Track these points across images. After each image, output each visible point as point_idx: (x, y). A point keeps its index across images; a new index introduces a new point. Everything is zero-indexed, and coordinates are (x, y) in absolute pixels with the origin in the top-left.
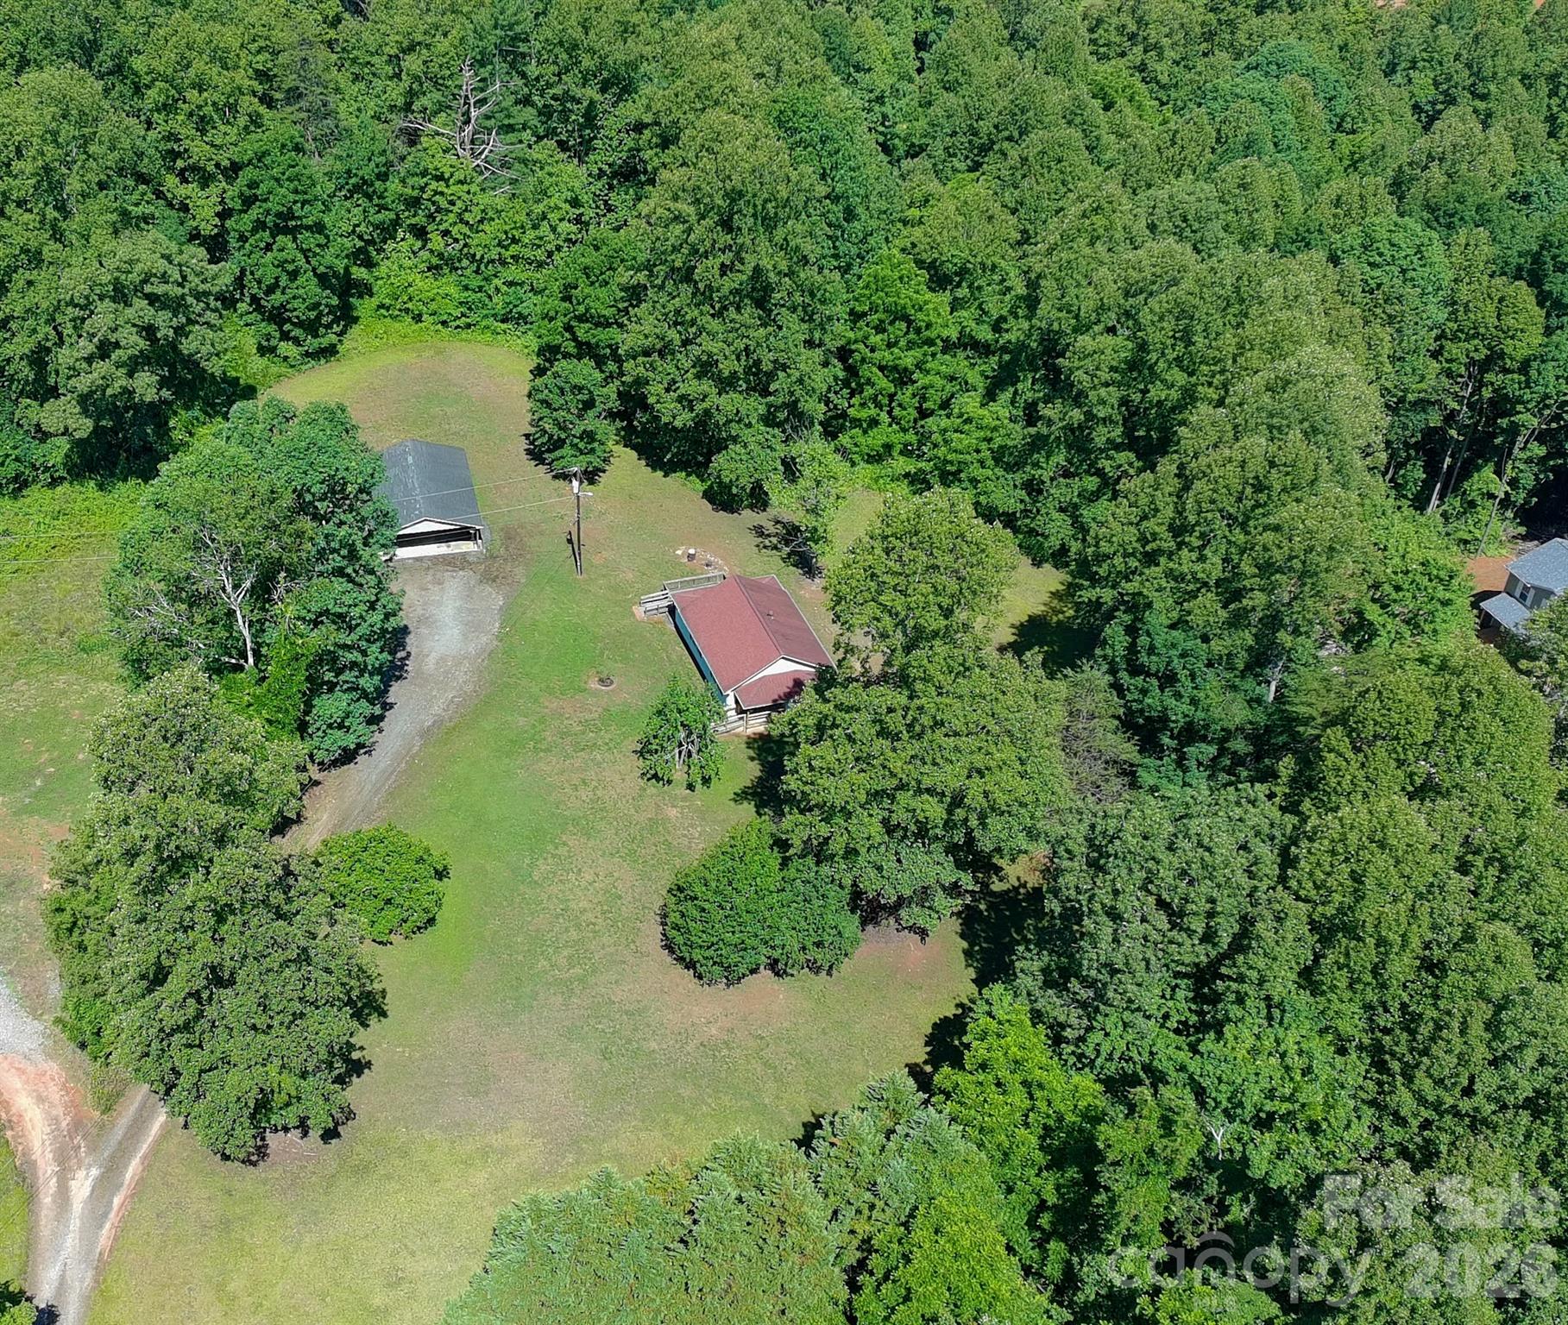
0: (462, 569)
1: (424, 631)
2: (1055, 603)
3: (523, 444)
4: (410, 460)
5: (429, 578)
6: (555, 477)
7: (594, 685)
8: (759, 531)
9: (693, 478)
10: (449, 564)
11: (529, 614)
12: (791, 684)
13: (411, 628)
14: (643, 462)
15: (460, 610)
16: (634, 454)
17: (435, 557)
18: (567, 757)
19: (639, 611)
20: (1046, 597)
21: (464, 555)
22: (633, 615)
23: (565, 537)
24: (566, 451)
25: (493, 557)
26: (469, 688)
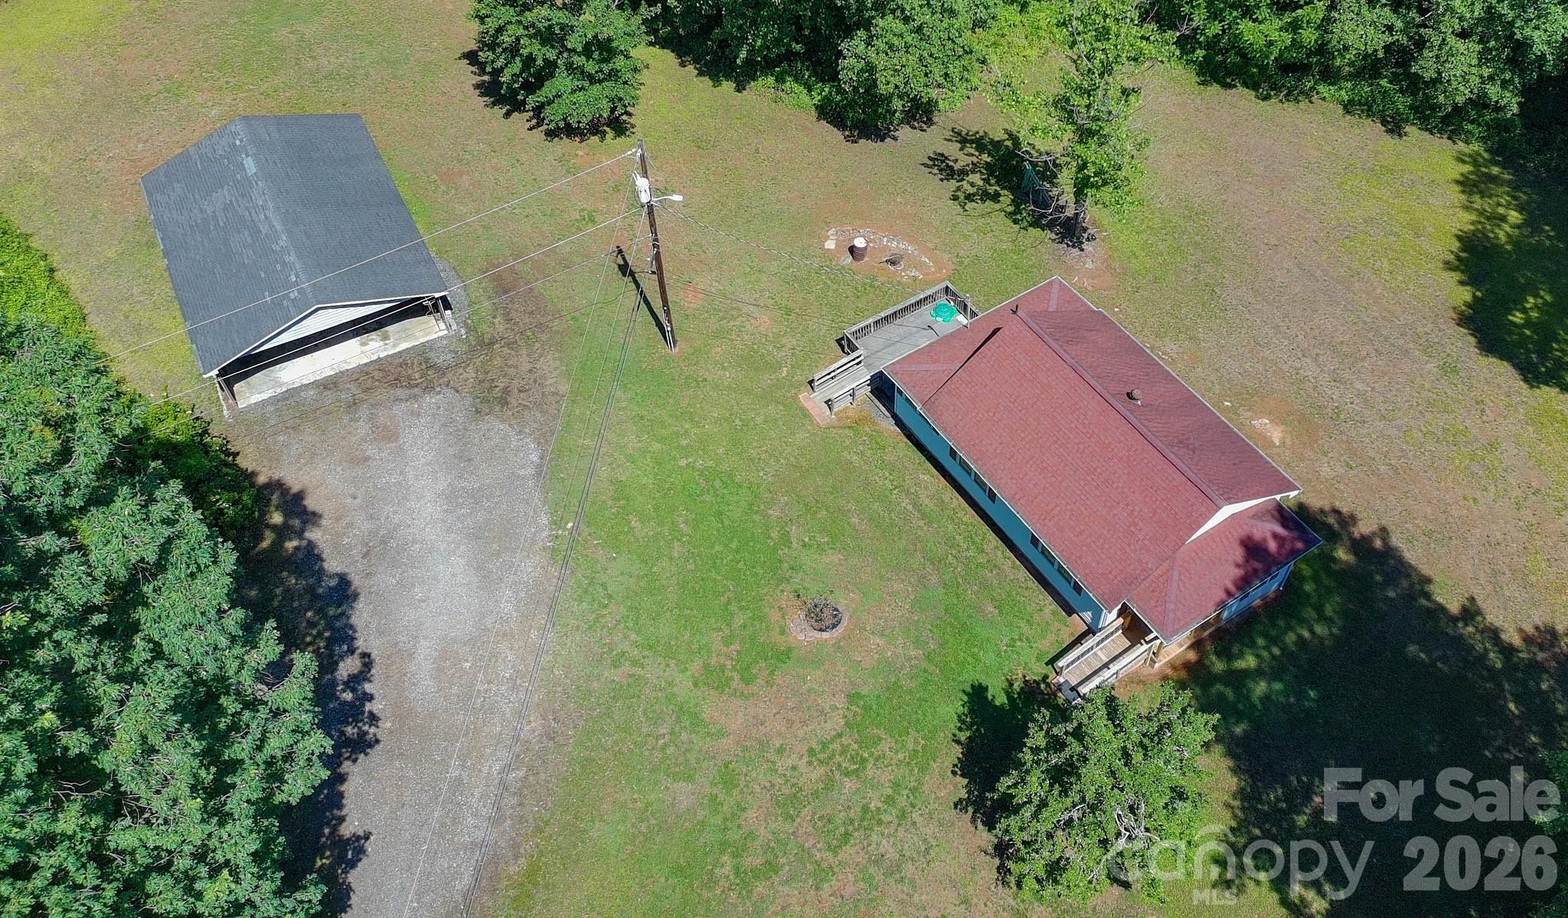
0: (429, 388)
1: (385, 579)
2: (1478, 202)
3: (468, 76)
4: (250, 166)
5: (363, 428)
6: (551, 134)
7: (803, 634)
8: (942, 165)
9: (790, 83)
10: (396, 382)
11: (604, 472)
12: (1238, 554)
13: (357, 581)
14: (691, 69)
15: (451, 497)
16: (668, 57)
17: (364, 371)
18: (822, 873)
19: (813, 402)
20: (1456, 195)
21: (422, 353)
22: (805, 414)
23: (612, 266)
24: (562, 82)
25: (487, 345)
26: (531, 728)
